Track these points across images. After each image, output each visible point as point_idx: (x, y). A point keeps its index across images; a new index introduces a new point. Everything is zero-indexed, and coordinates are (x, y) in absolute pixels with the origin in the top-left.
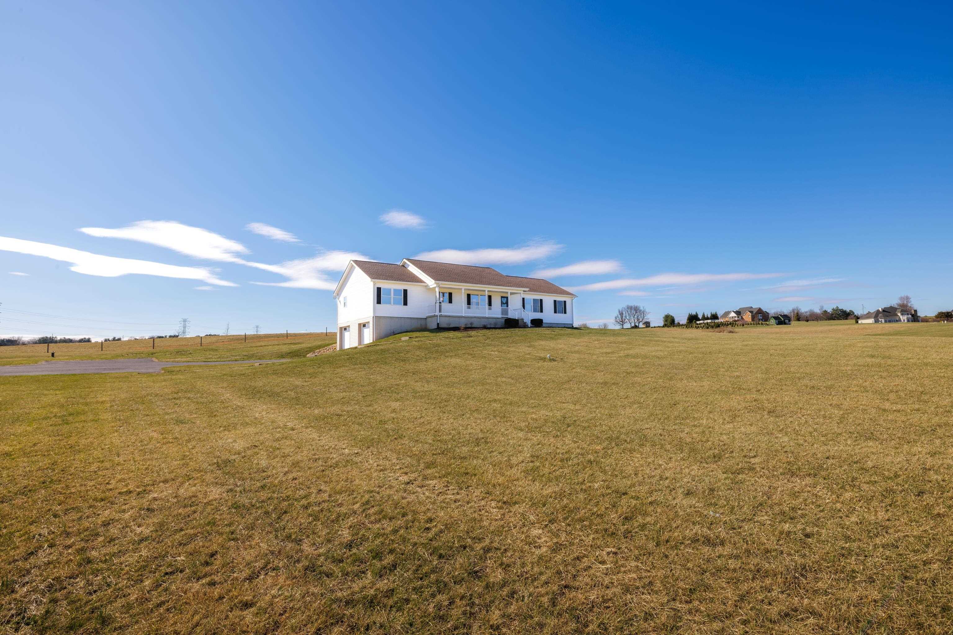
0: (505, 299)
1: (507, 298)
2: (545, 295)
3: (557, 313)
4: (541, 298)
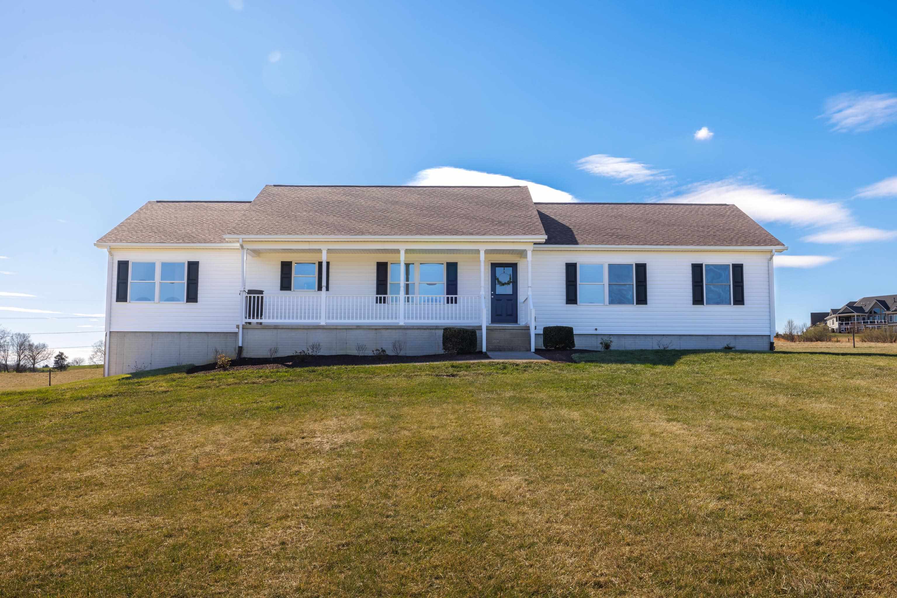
0: (510, 270)
1: (514, 266)
2: (654, 251)
3: (703, 304)
4: (641, 261)
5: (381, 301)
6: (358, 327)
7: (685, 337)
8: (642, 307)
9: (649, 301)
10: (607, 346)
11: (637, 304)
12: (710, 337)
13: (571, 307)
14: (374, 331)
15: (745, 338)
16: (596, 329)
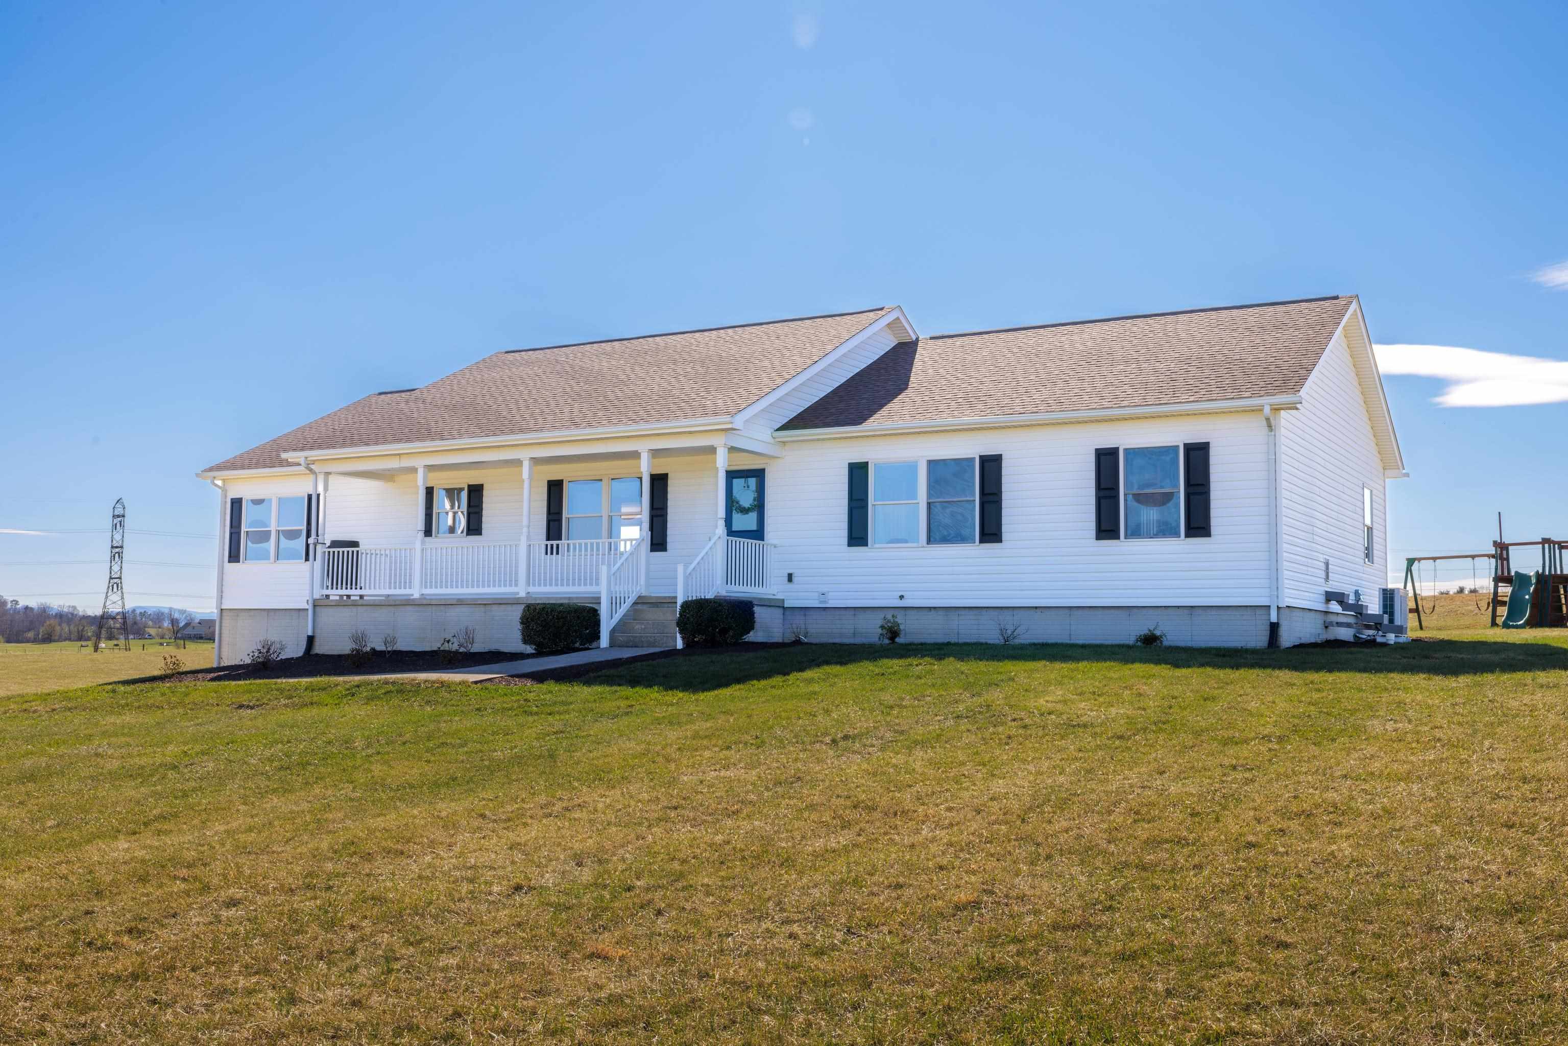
0: (754, 484)
1: (761, 476)
2: (1015, 427)
3: (1118, 538)
4: (990, 450)
5: (551, 551)
6: (460, 602)
7: (1080, 612)
8: (990, 548)
9: (1005, 536)
10: (893, 633)
11: (981, 541)
12: (1135, 610)
13: (858, 552)
14: (482, 608)
15: (1214, 612)
16: (902, 597)
